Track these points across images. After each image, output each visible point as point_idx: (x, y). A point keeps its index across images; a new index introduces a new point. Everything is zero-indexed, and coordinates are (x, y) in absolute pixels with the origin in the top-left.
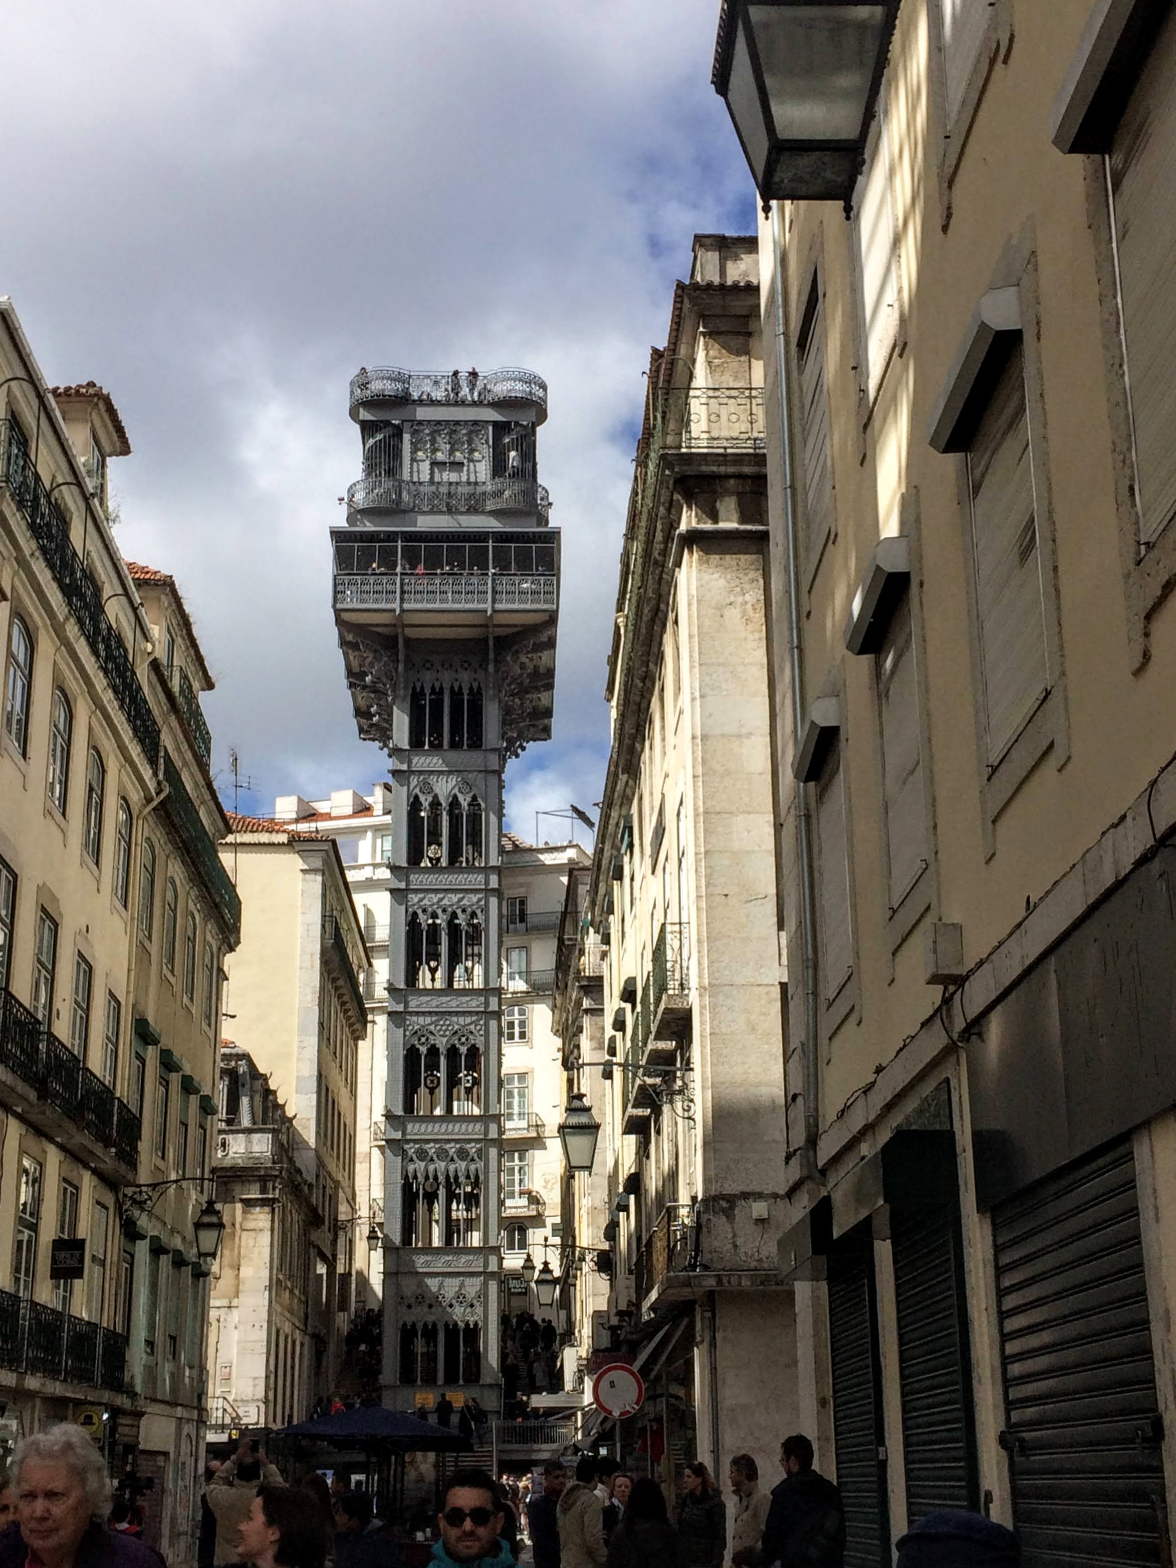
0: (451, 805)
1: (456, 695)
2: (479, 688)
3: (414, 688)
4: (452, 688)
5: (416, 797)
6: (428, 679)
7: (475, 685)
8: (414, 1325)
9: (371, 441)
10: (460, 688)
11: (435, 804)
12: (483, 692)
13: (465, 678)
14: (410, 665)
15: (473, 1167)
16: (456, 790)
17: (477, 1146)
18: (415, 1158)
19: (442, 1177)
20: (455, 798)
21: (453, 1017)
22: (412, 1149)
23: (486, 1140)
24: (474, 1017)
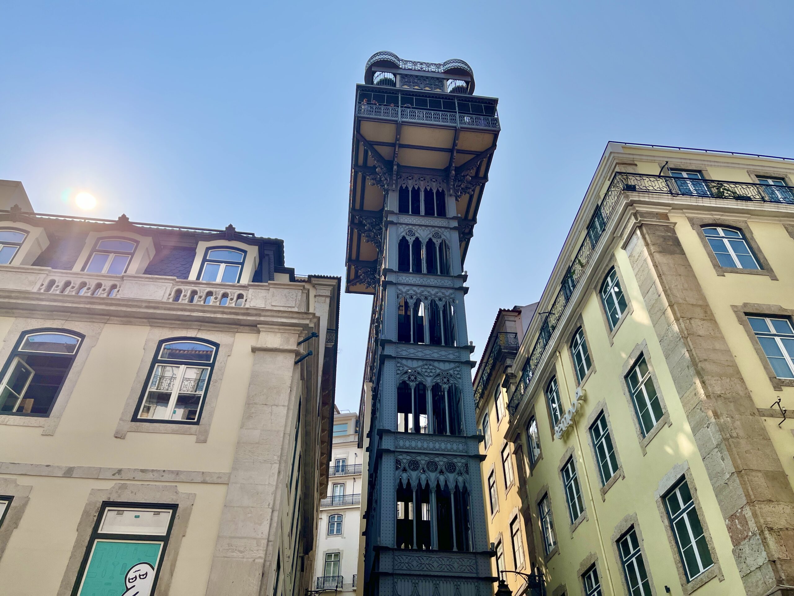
0: (427, 242)
1: (429, 194)
2: (443, 191)
3: (401, 187)
4: (426, 190)
5: (404, 238)
6: (410, 184)
7: (440, 190)
10: (431, 189)
11: (417, 243)
12: (446, 192)
13: (434, 186)
14: (399, 176)
15: (460, 479)
16: (431, 236)
17: (463, 461)
18: (407, 468)
19: (433, 485)
20: (430, 240)
21: (436, 364)
22: (405, 459)
23: (470, 457)
24: (452, 365)
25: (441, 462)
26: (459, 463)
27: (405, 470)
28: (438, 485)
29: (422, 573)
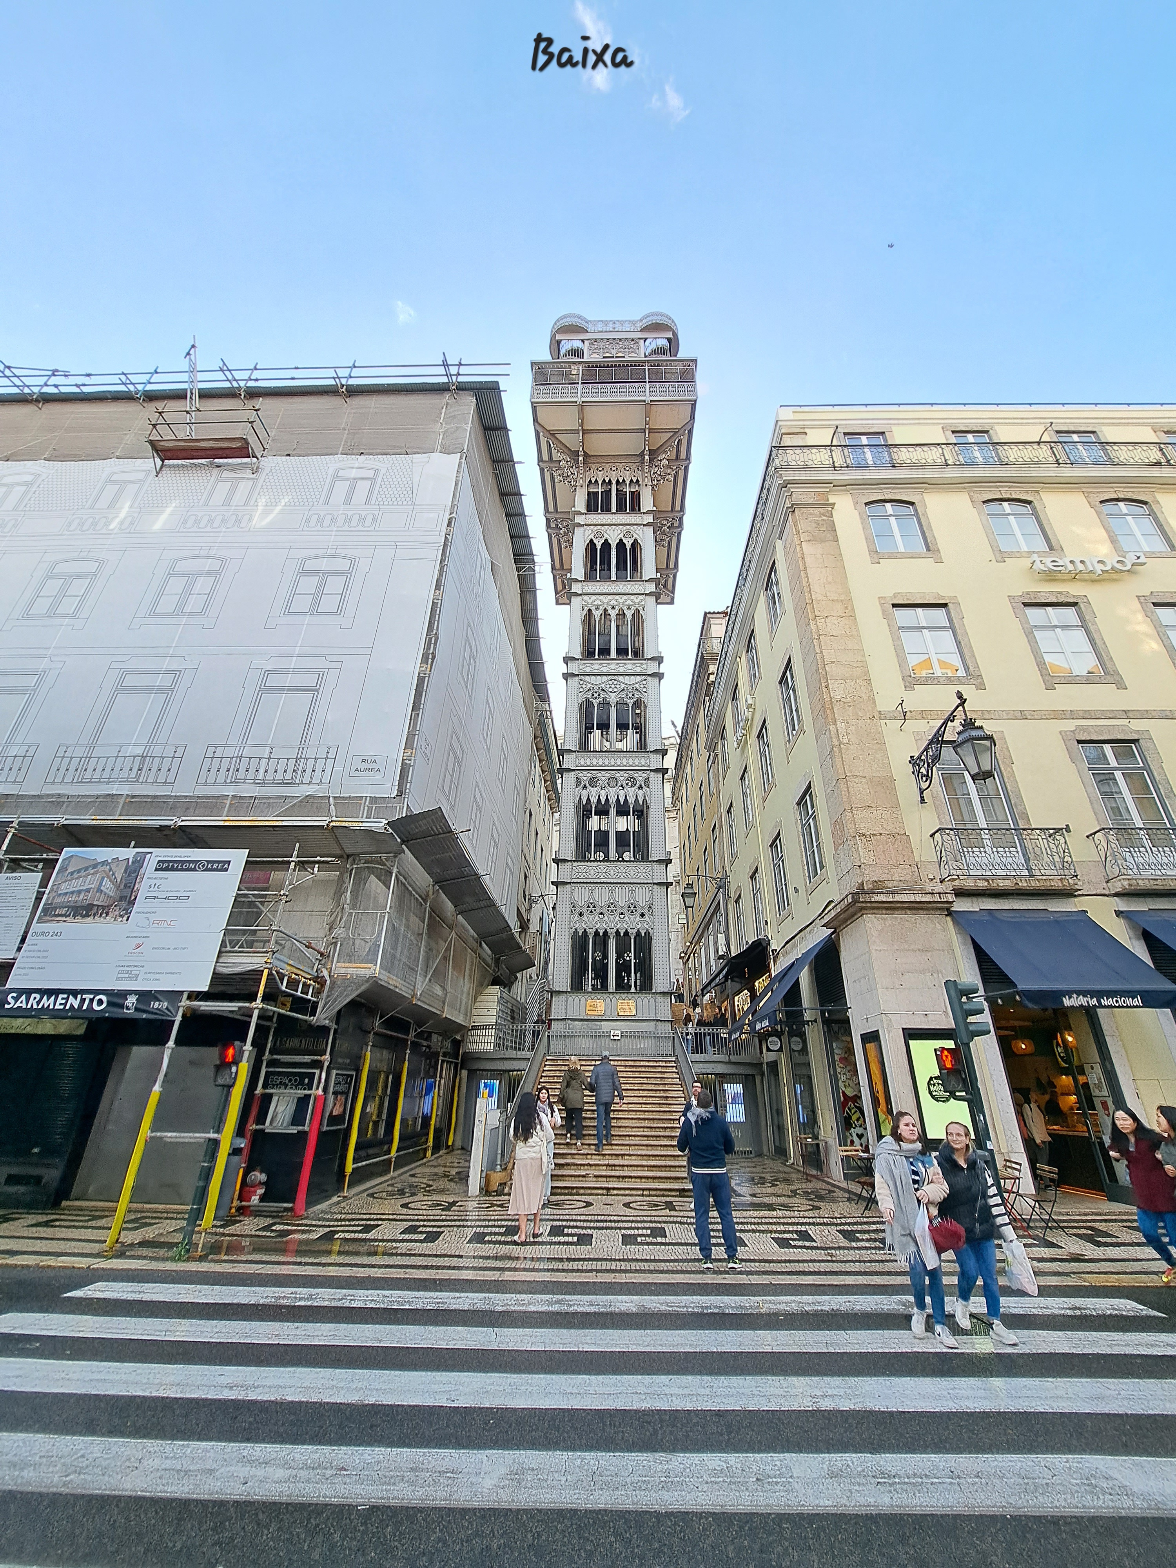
0: (618, 544)
1: (621, 486)
2: (638, 480)
3: (590, 481)
4: (618, 482)
5: (591, 541)
6: (600, 476)
7: (634, 480)
8: (585, 932)
10: (624, 480)
11: (606, 545)
12: (640, 482)
13: (627, 475)
14: (586, 468)
15: (640, 792)
16: (621, 536)
17: (644, 775)
18: (588, 785)
19: (612, 800)
20: (621, 540)
21: (621, 678)
22: (585, 777)
23: (651, 770)
24: (639, 678)
25: (622, 777)
26: (640, 777)
27: (585, 787)
28: (618, 800)
29: (599, 881)
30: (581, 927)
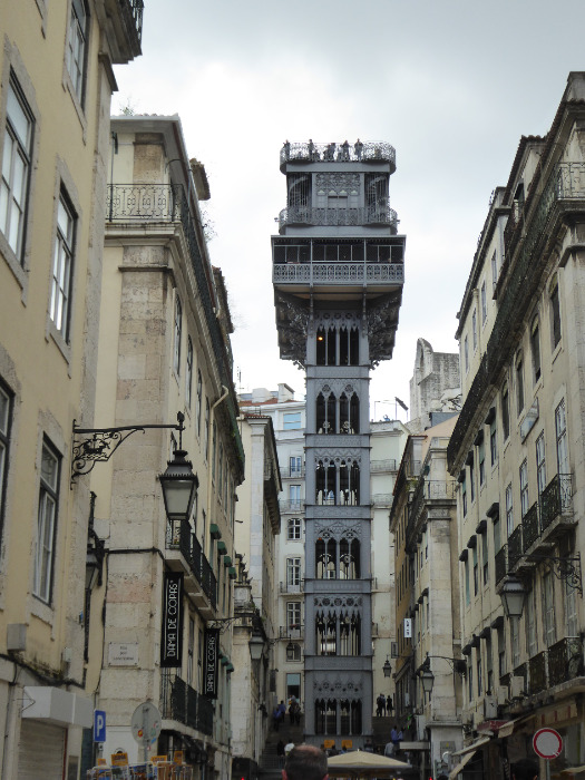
0: (341, 398)
1: (343, 334)
2: (357, 329)
3: (319, 330)
4: (341, 329)
5: (321, 394)
6: (327, 324)
7: (354, 328)
8: (323, 700)
9: (293, 185)
10: (346, 330)
11: (332, 397)
12: (359, 332)
13: (349, 325)
14: (316, 316)
15: (356, 609)
16: (344, 390)
17: (359, 597)
19: (338, 616)
20: (343, 393)
21: (344, 522)
22: (320, 598)
23: (365, 594)
24: (356, 522)
25: (344, 599)
26: (356, 600)
27: (320, 605)
28: (341, 615)
30: (320, 698)
